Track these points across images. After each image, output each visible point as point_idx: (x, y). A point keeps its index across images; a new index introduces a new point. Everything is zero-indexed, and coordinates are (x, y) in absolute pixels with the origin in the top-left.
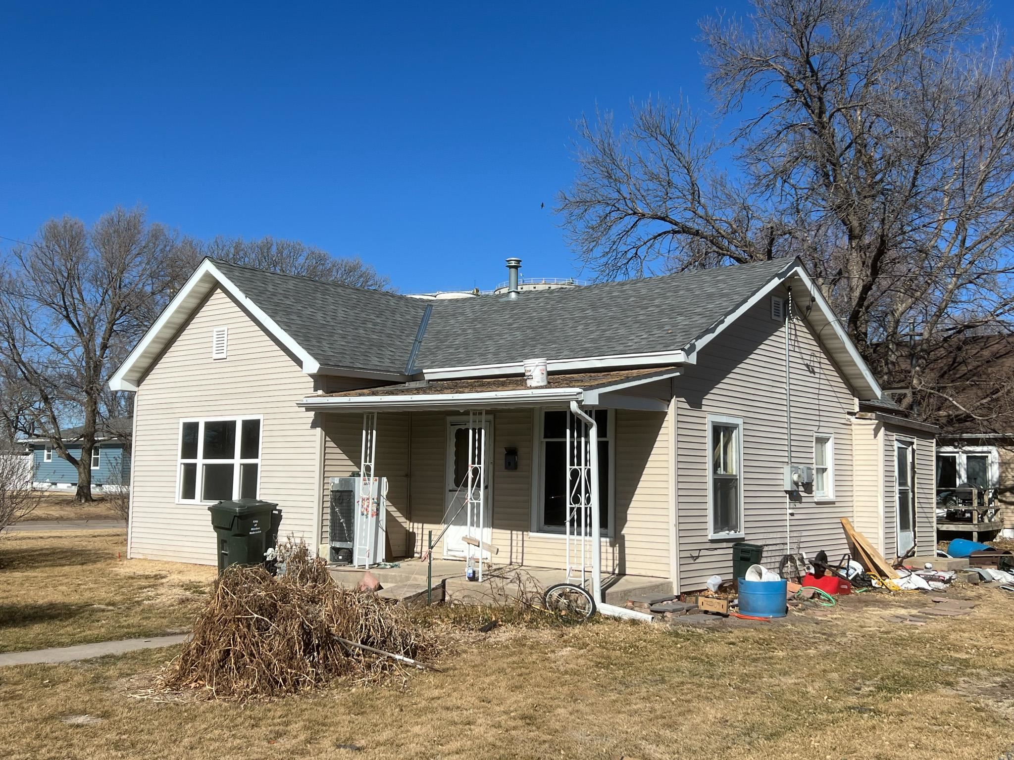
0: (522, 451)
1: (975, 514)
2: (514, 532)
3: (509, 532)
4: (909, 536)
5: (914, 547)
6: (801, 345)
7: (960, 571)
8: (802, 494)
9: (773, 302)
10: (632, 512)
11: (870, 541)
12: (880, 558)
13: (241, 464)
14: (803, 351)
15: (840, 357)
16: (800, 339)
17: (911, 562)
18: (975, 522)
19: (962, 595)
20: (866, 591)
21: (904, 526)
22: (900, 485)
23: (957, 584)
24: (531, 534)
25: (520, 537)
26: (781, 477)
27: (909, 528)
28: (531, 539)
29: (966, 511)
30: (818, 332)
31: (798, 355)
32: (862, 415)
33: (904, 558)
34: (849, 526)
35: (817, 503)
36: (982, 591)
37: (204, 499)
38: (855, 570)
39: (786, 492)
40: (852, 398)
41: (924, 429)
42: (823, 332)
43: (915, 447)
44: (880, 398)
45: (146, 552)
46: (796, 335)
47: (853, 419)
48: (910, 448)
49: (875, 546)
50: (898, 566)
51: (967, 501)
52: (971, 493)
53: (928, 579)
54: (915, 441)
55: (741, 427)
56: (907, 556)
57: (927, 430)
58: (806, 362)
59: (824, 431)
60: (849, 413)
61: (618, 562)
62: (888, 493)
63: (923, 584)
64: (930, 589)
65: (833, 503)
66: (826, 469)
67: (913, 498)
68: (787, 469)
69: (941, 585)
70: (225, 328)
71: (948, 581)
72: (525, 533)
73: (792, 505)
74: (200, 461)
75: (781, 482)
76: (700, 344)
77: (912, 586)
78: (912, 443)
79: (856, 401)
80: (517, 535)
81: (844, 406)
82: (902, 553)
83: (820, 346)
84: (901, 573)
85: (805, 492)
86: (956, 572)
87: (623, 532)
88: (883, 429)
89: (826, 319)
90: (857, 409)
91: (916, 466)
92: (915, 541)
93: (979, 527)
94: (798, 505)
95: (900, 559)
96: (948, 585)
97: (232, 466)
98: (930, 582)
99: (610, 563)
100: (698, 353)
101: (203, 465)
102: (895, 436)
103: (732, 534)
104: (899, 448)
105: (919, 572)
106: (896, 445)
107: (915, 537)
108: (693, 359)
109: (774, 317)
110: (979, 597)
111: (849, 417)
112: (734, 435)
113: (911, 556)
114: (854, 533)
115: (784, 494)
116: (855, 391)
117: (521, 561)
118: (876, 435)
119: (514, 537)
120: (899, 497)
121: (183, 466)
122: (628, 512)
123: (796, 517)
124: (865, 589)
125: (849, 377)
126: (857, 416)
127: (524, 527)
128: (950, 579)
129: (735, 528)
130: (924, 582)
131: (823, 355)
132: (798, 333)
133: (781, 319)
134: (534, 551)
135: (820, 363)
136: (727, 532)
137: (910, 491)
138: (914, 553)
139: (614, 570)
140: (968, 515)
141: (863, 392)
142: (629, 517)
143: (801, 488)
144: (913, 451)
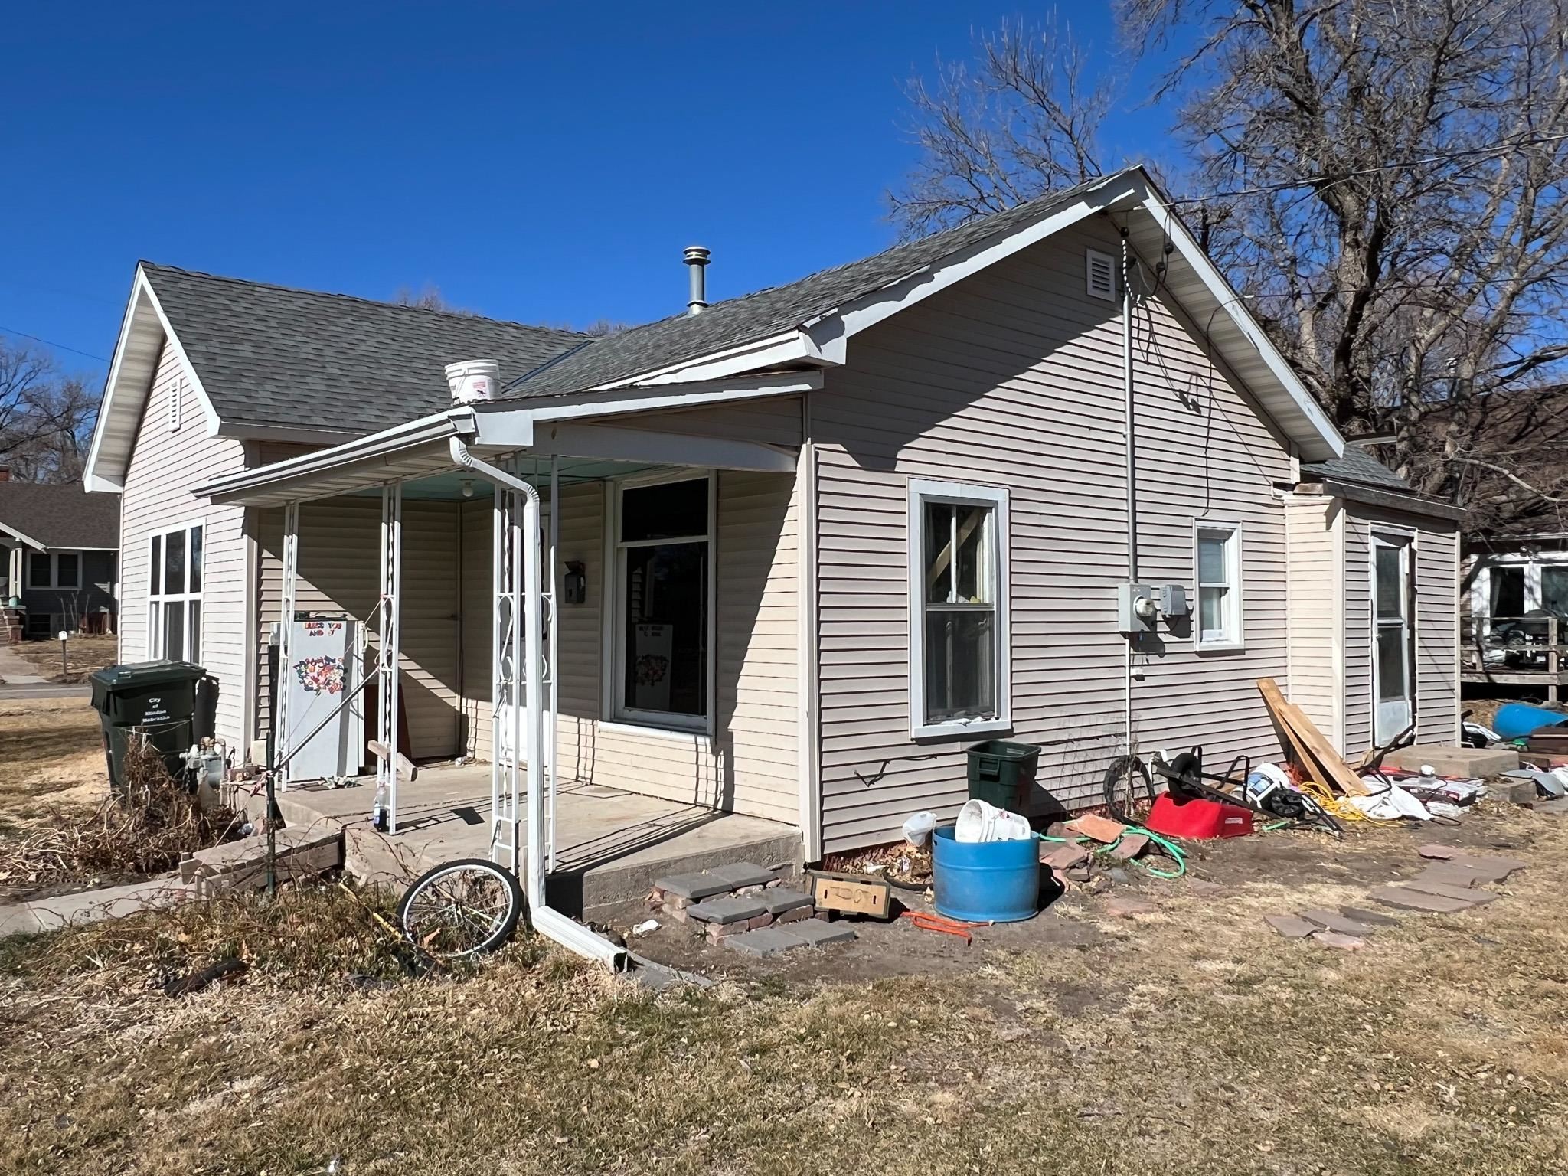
0: (591, 568)
1: (1553, 657)
2: (582, 720)
3: (576, 719)
4: (1401, 709)
5: (1412, 728)
6: (1164, 351)
7: (1496, 779)
8: (1164, 638)
9: (1090, 262)
10: (745, 685)
11: (1313, 720)
12: (1331, 755)
13: (190, 602)
14: (1168, 363)
15: (1254, 378)
16: (1159, 340)
17: (1398, 760)
18: (1553, 669)
19: (1494, 832)
20: (1284, 828)
21: (1391, 688)
22: (1381, 614)
23: (1487, 807)
24: (605, 725)
25: (590, 727)
26: (1112, 605)
27: (1402, 694)
28: (604, 735)
29: (1538, 654)
30: (1205, 328)
31: (1159, 371)
32: (1306, 489)
33: (1387, 750)
34: (1275, 695)
35: (1201, 654)
36: (1537, 825)
38: (1271, 782)
39: (1124, 634)
40: (1287, 457)
41: (1434, 513)
42: (1213, 328)
43: (1415, 545)
44: (1341, 456)
46: (1151, 332)
47: (1287, 496)
48: (1406, 549)
49: (1322, 730)
50: (1367, 770)
51: (1541, 637)
52: (1546, 625)
53: (1425, 797)
54: (1415, 534)
55: (1003, 509)
56: (1396, 745)
57: (1440, 514)
58: (1177, 386)
59: (1217, 519)
60: (1277, 485)
61: (722, 786)
62: (1353, 632)
63: (1416, 808)
64: (1426, 816)
65: (1242, 652)
66: (1226, 589)
67: (1412, 640)
68: (1124, 590)
69: (1452, 811)
70: (178, 380)
71: (1470, 800)
72: (596, 723)
73: (1139, 660)
74: (162, 598)
75: (1112, 616)
76: (856, 321)
77: (1391, 813)
78: (1411, 539)
79: (1295, 462)
80: (586, 726)
81: (1266, 471)
82: (1383, 740)
83: (1209, 357)
84: (1371, 783)
85: (1172, 633)
86: (1487, 781)
87: (730, 727)
88: (1342, 512)
89: (1214, 300)
90: (1295, 478)
91: (1418, 581)
92: (1414, 718)
93: (1559, 679)
94: (1154, 659)
95: (1377, 753)
96: (1467, 809)
97: (183, 604)
98: (1429, 804)
99: (711, 787)
100: (850, 340)
101: (165, 603)
102: (1370, 526)
103: (978, 724)
104: (1378, 547)
105: (1407, 783)
106: (1373, 542)
107: (1414, 710)
108: (835, 352)
109: (1091, 291)
110: (1529, 839)
111: (1279, 492)
112: (986, 524)
113: (1404, 745)
114: (1283, 708)
115: (1120, 639)
116: (1290, 444)
117: (588, 775)
118: (1329, 526)
119: (582, 727)
120: (1379, 639)
121: (153, 605)
122: (739, 686)
123: (1148, 682)
124: (1285, 821)
125: (1278, 417)
126: (1296, 491)
127: (596, 711)
128: (1472, 797)
129: (988, 712)
130: (1417, 802)
131: (1216, 374)
132: (1156, 328)
133: (1111, 296)
134: (609, 756)
135: (1209, 388)
136: (964, 720)
137: (1405, 626)
138: (1412, 739)
139: (716, 802)
140: (1541, 659)
141: (1305, 446)
142: (740, 696)
143: (1162, 627)
144: (1412, 553)
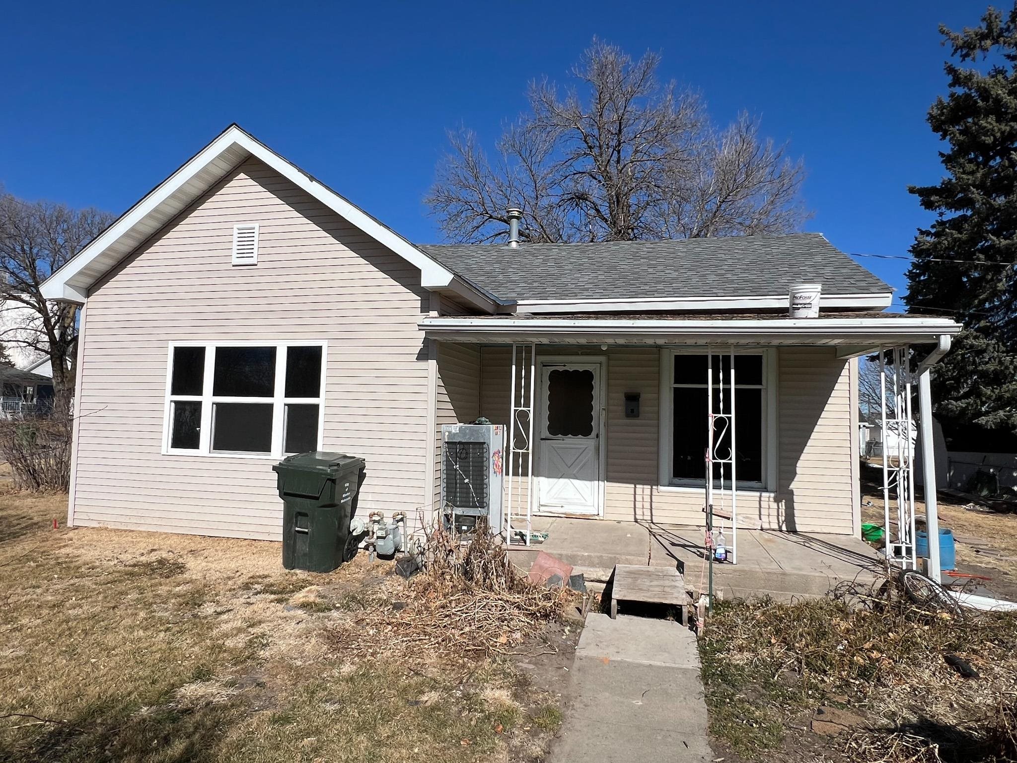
0: (646, 397)
2: (638, 486)
3: (633, 486)
10: (803, 465)
13: (285, 405)
24: (661, 488)
25: (647, 492)
28: (660, 494)
37: (214, 449)
45: (104, 518)
61: (783, 518)
70: (256, 225)
72: (654, 487)
74: (208, 399)
80: (643, 490)
87: (791, 487)
97: (270, 407)
99: (774, 520)
101: (213, 404)
117: (649, 518)
119: (640, 491)
121: (173, 404)
122: (798, 465)
127: (654, 481)
134: (665, 506)
139: (780, 527)
142: (798, 470)
